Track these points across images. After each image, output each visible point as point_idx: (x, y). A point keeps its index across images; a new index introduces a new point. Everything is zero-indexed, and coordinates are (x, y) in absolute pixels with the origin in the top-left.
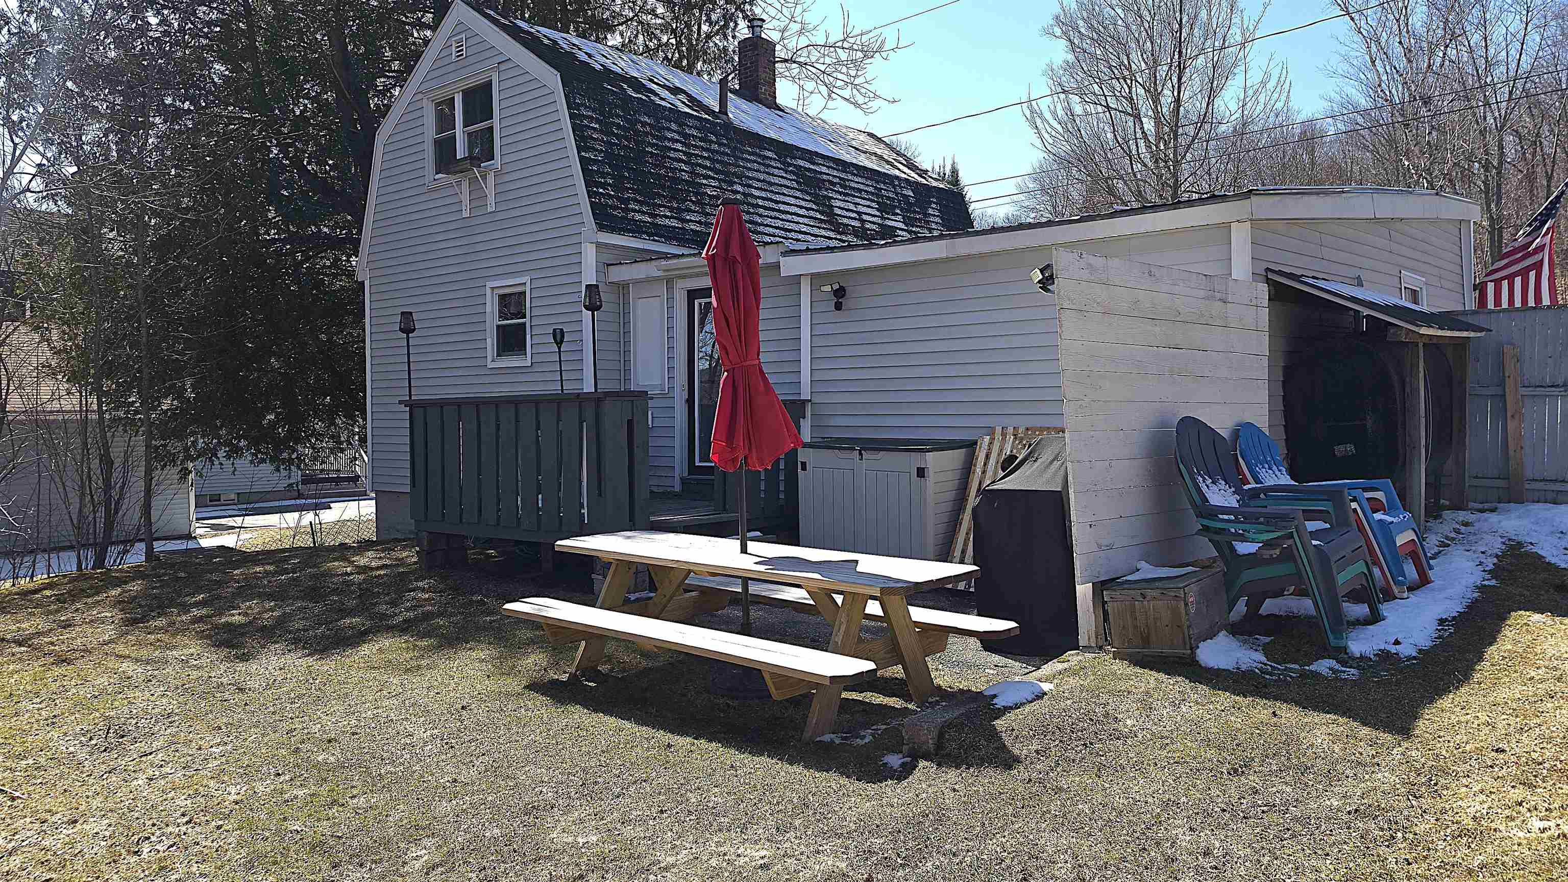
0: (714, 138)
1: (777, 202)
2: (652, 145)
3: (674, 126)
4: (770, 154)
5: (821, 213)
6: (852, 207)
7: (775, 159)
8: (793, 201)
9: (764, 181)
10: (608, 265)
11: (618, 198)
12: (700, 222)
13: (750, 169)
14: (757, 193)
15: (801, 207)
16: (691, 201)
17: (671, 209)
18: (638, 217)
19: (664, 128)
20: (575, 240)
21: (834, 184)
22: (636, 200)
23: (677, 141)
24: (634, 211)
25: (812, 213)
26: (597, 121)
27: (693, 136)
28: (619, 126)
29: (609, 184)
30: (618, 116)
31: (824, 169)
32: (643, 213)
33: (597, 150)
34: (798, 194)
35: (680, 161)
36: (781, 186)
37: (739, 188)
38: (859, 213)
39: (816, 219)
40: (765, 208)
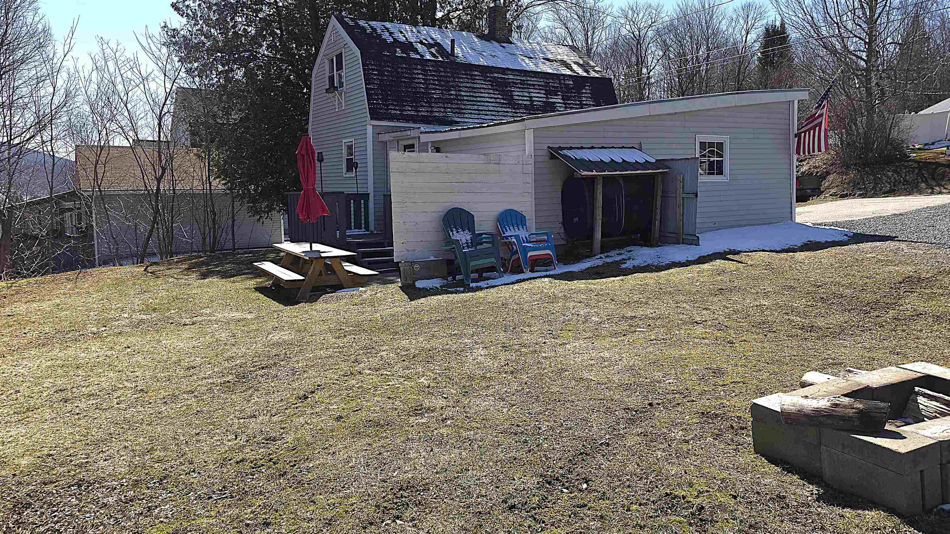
0: (442, 70)
1: (476, 97)
2: (405, 78)
3: (419, 67)
4: (476, 73)
5: (504, 99)
6: (526, 94)
7: (479, 75)
8: (487, 95)
9: (470, 87)
10: (378, 134)
11: (383, 104)
12: (427, 111)
13: (462, 82)
14: (463, 93)
15: (491, 98)
16: (424, 102)
17: (412, 107)
18: (393, 112)
19: (413, 69)
20: (364, 124)
21: (517, 84)
22: (393, 105)
23: (420, 74)
24: (392, 109)
25: (498, 101)
26: (377, 70)
27: (430, 70)
28: (388, 71)
29: (380, 99)
30: (388, 66)
31: (511, 77)
32: (396, 110)
33: (375, 83)
34: (491, 91)
35: (421, 83)
36: (480, 88)
37: (453, 92)
38: (531, 97)
39: (500, 103)
40: (468, 101)
